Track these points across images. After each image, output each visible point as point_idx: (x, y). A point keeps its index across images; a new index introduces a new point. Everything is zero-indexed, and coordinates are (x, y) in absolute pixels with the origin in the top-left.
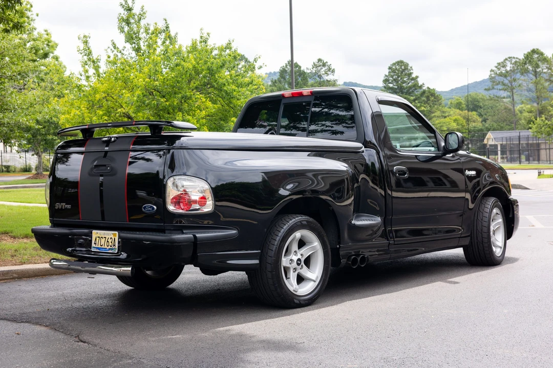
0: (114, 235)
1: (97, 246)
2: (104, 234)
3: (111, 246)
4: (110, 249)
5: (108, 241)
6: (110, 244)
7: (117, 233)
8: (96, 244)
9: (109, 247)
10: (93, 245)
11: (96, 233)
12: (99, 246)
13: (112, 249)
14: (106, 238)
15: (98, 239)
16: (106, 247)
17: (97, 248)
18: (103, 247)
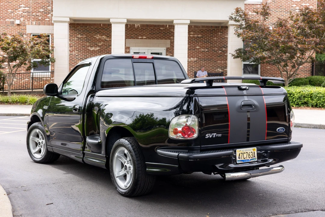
0: (254, 150)
1: (241, 159)
2: (246, 150)
3: (252, 158)
4: (251, 159)
5: (249, 155)
6: (251, 156)
7: (256, 148)
8: (240, 158)
9: (251, 158)
10: (238, 159)
11: (239, 151)
12: (243, 159)
13: (253, 159)
14: (247, 153)
15: (241, 155)
16: (248, 158)
17: (241, 161)
18: (246, 159)
